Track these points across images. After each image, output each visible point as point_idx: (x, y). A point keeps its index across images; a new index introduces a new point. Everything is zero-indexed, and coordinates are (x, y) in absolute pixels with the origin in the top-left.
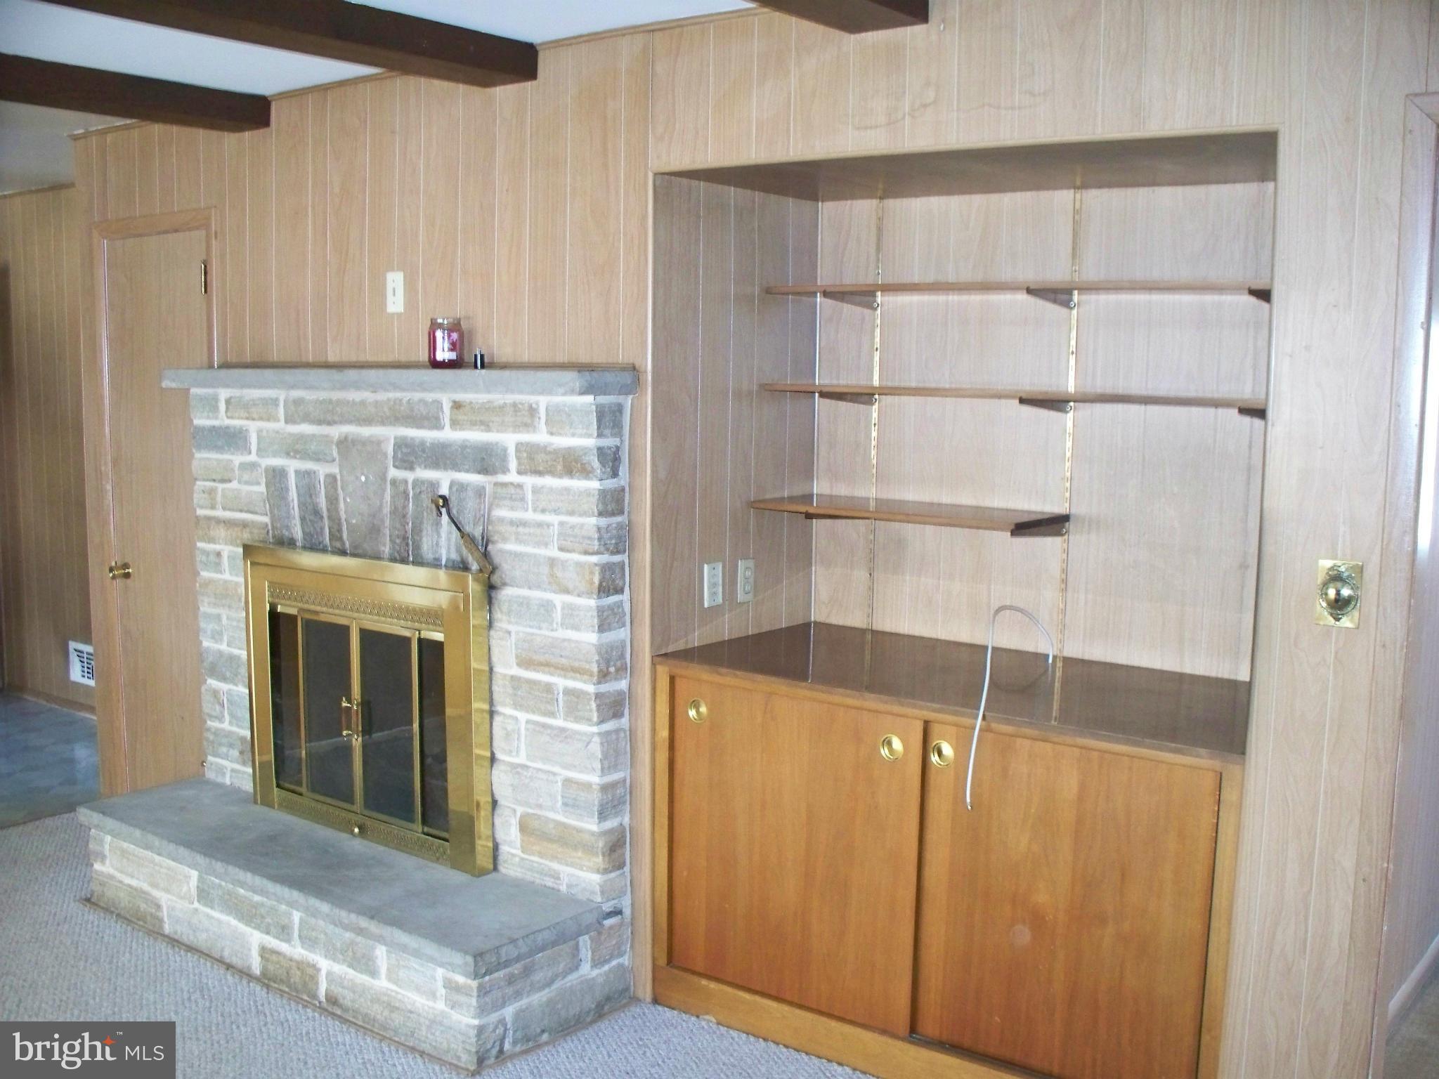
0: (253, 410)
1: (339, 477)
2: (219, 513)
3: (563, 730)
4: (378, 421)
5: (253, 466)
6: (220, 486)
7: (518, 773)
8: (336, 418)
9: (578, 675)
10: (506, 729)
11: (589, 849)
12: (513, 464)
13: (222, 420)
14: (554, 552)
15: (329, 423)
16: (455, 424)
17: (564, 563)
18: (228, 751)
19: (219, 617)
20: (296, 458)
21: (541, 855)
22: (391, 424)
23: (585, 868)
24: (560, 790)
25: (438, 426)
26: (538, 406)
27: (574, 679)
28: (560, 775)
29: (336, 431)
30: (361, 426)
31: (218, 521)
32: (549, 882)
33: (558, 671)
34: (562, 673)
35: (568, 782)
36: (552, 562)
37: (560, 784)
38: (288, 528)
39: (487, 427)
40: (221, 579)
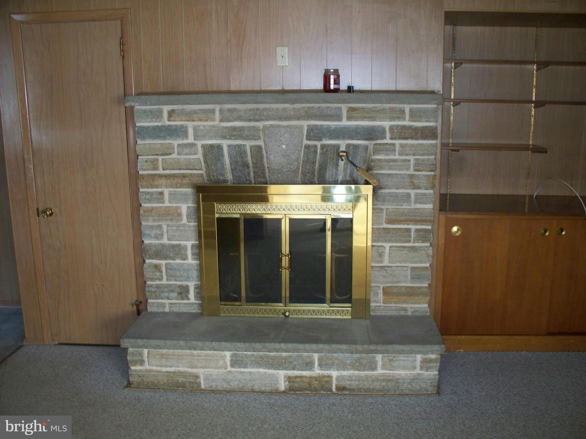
0: (195, 116)
1: (263, 147)
2: (161, 172)
3: (413, 247)
4: (295, 118)
5: (192, 145)
6: (160, 158)
7: (385, 270)
8: (263, 118)
9: (424, 223)
10: (379, 252)
11: (424, 294)
12: (388, 135)
13: (164, 122)
14: (411, 172)
15: (258, 121)
16: (349, 118)
17: (418, 176)
18: (169, 294)
19: (160, 227)
20: (231, 139)
21: (396, 303)
22: (304, 119)
23: (422, 303)
24: (409, 273)
25: (339, 119)
26: (404, 109)
27: (422, 225)
28: (409, 267)
29: (260, 125)
30: (282, 121)
31: (160, 176)
32: (402, 313)
33: (412, 223)
34: (414, 223)
35: (413, 268)
36: (411, 176)
37: (409, 271)
38: (222, 175)
39: (373, 119)
40: (163, 206)
